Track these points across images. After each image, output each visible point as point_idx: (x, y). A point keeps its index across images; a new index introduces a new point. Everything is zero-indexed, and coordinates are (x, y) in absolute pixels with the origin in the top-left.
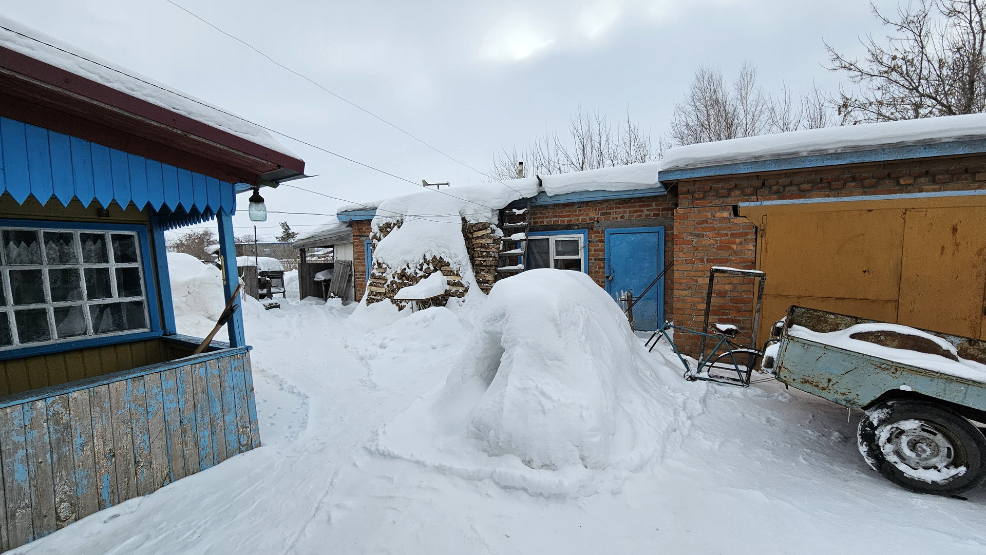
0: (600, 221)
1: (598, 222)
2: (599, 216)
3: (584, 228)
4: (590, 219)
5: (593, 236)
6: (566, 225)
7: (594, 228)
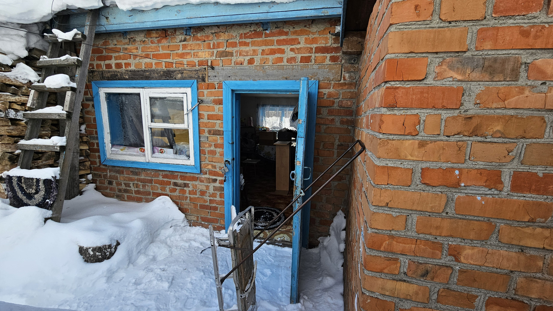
0: (216, 67)
1: (213, 68)
2: (214, 58)
3: (191, 78)
4: (201, 63)
5: (206, 92)
6: (164, 72)
7: (206, 79)
